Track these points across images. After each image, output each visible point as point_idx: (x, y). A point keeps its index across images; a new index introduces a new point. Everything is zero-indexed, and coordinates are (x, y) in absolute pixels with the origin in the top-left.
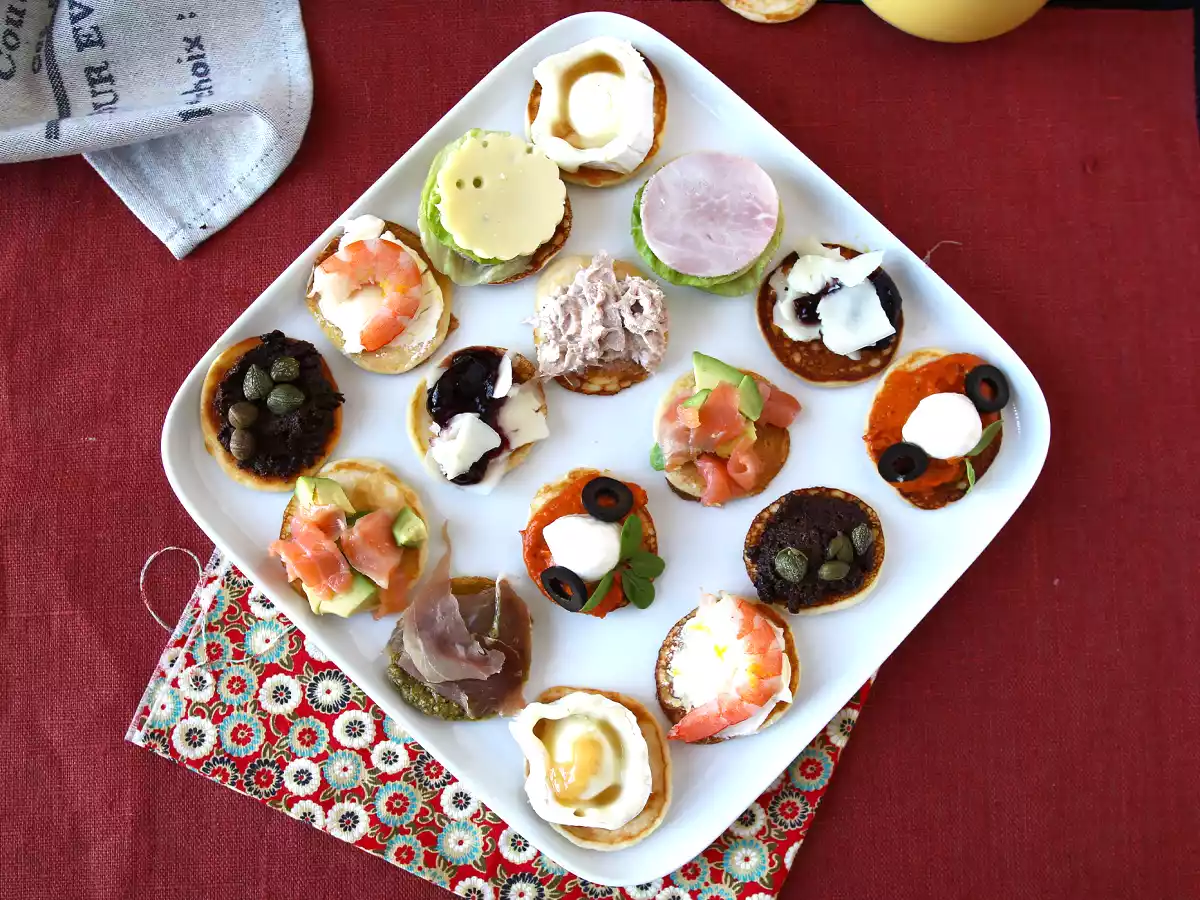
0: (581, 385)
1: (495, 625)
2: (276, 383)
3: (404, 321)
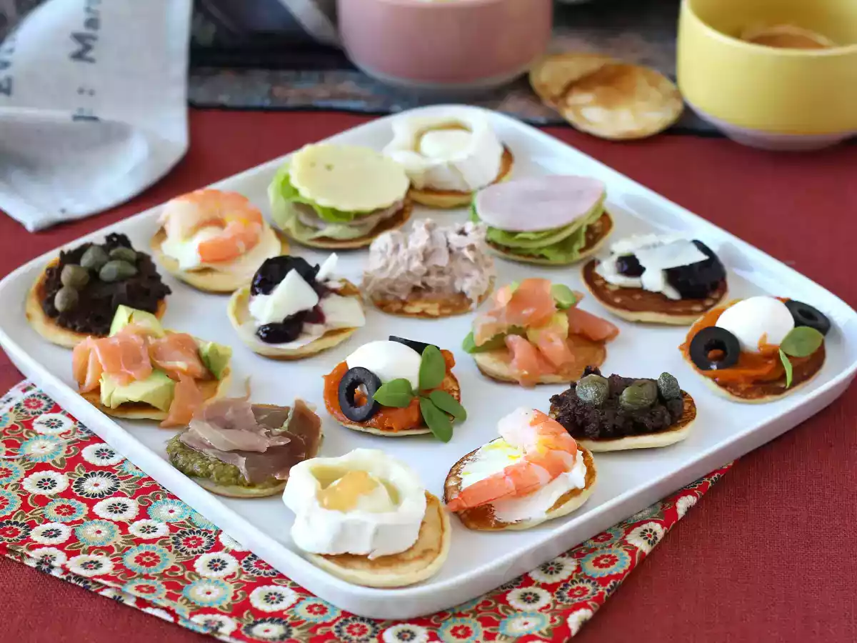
1: (286, 424)
3: (241, 246)
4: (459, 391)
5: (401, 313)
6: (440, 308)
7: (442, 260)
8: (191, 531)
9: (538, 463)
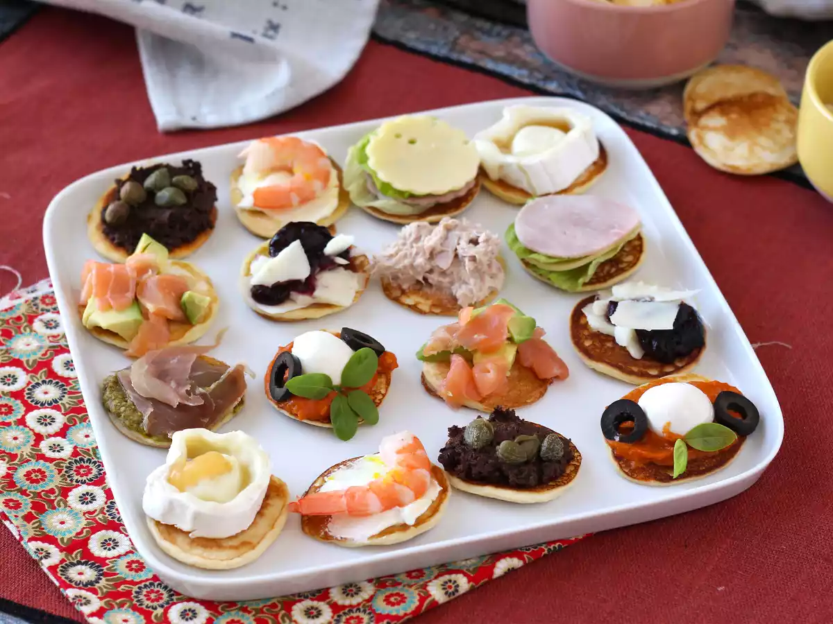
0: (401, 296)
1: (213, 386)
2: (172, 185)
3: (295, 199)
4: (384, 396)
5: (396, 300)
6: (434, 305)
7: (444, 263)
8: (89, 460)
9: (375, 492)
